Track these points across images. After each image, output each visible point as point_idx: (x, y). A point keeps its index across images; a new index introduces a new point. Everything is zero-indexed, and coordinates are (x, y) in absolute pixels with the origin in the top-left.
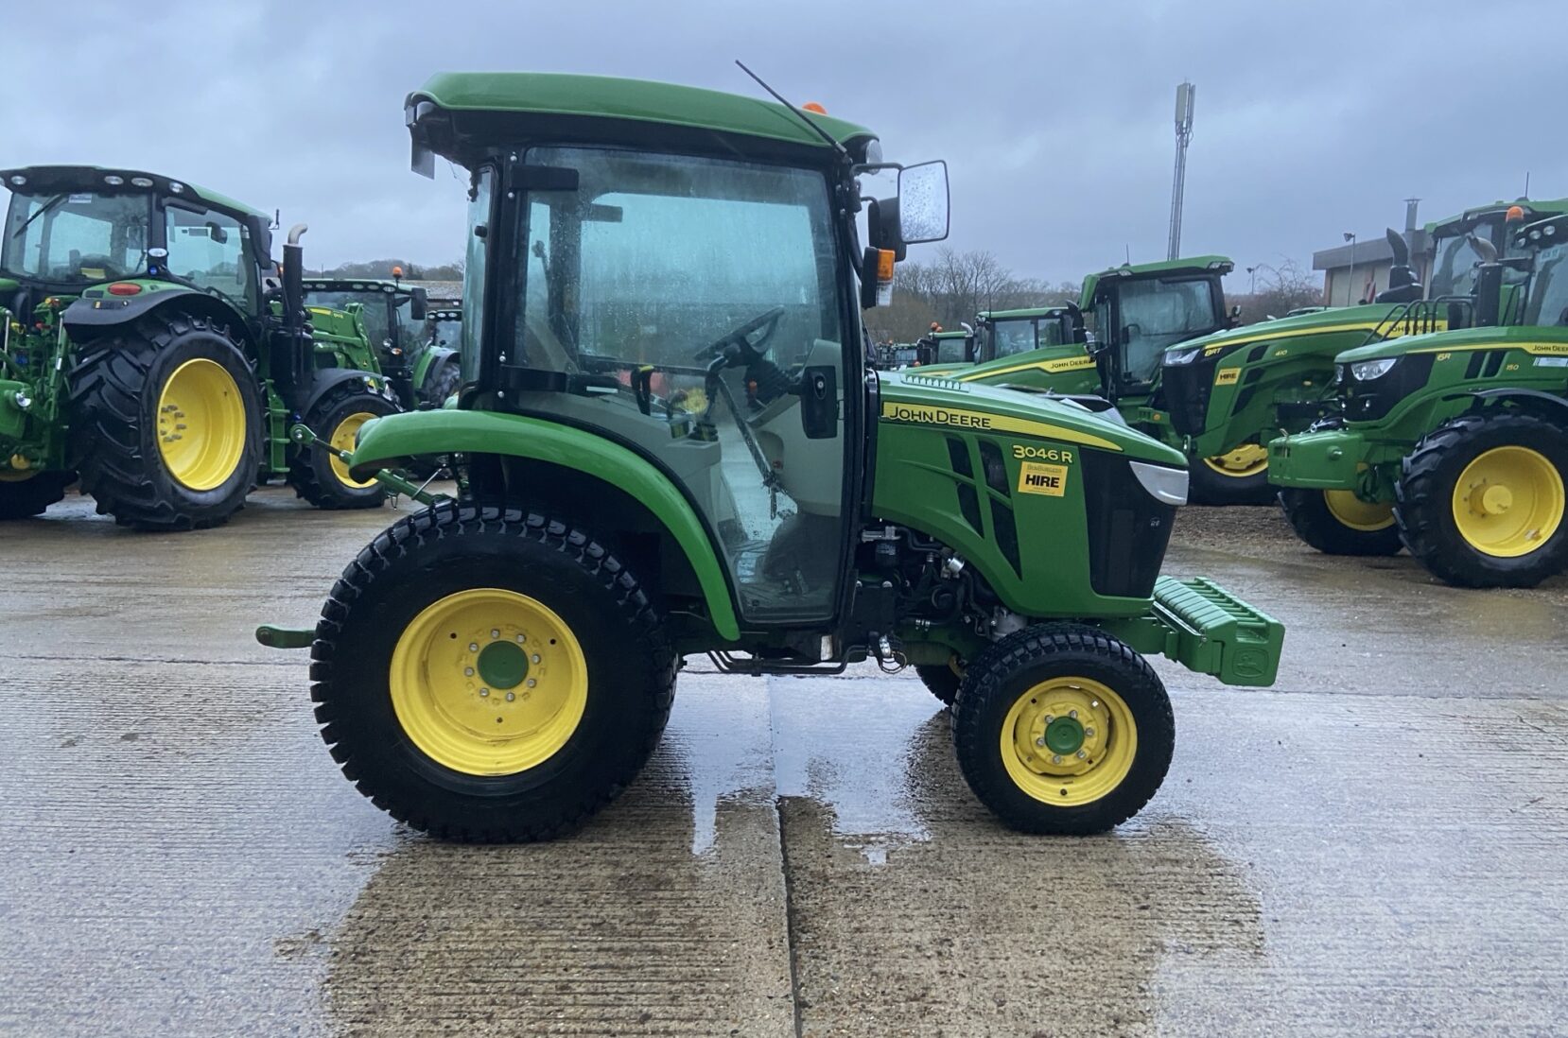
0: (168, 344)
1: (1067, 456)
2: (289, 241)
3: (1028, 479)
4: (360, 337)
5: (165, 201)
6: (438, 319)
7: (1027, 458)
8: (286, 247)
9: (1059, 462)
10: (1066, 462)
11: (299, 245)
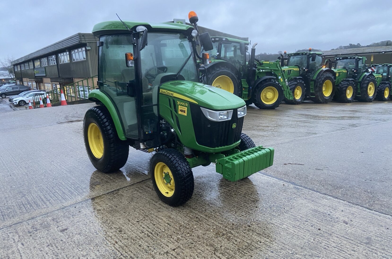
0: (214, 73)
1: (187, 105)
2: (253, 47)
3: (180, 110)
4: (278, 68)
5: (221, 42)
6: (337, 60)
7: (180, 105)
8: (252, 49)
9: (185, 106)
10: (186, 107)
11: (255, 48)
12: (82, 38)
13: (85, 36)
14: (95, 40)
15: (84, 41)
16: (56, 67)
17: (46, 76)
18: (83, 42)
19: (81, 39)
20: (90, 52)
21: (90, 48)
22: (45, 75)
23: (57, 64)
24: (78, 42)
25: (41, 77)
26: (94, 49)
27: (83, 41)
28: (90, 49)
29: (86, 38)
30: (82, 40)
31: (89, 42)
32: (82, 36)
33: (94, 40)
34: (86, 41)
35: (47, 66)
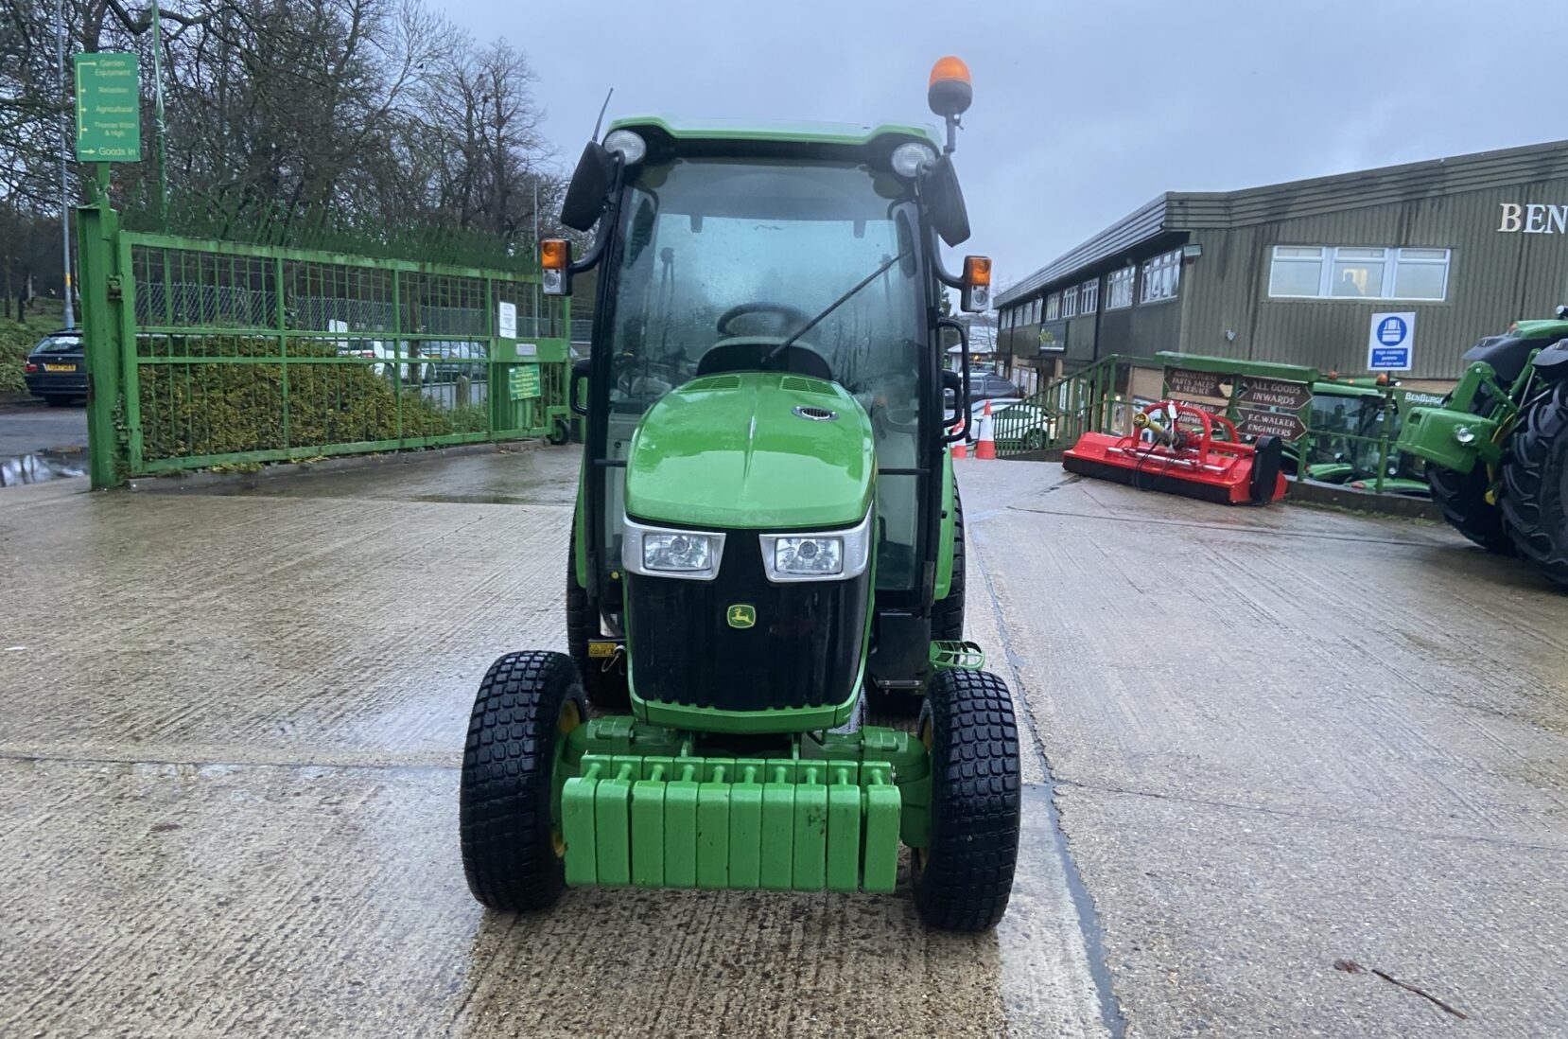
12: (1176, 211)
13: (1190, 204)
14: (1228, 219)
15: (1181, 225)
16: (1093, 321)
17: (1065, 352)
18: (1178, 226)
19: (1169, 218)
20: (1196, 267)
21: (1199, 253)
22: (1062, 349)
23: (1098, 312)
24: (1159, 228)
25: (1051, 355)
26: (1216, 255)
27: (1175, 225)
28: (1198, 257)
29: (1191, 211)
30: (1176, 218)
31: (1199, 229)
32: (1176, 204)
33: (1224, 218)
34: (1189, 225)
35: (1073, 318)
